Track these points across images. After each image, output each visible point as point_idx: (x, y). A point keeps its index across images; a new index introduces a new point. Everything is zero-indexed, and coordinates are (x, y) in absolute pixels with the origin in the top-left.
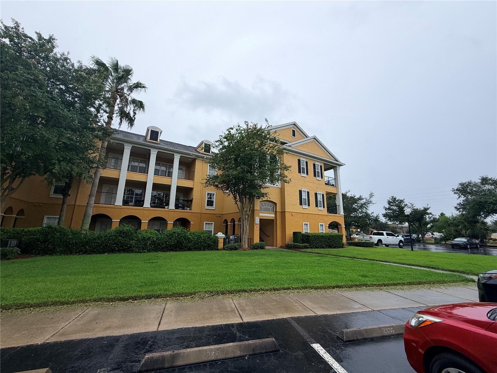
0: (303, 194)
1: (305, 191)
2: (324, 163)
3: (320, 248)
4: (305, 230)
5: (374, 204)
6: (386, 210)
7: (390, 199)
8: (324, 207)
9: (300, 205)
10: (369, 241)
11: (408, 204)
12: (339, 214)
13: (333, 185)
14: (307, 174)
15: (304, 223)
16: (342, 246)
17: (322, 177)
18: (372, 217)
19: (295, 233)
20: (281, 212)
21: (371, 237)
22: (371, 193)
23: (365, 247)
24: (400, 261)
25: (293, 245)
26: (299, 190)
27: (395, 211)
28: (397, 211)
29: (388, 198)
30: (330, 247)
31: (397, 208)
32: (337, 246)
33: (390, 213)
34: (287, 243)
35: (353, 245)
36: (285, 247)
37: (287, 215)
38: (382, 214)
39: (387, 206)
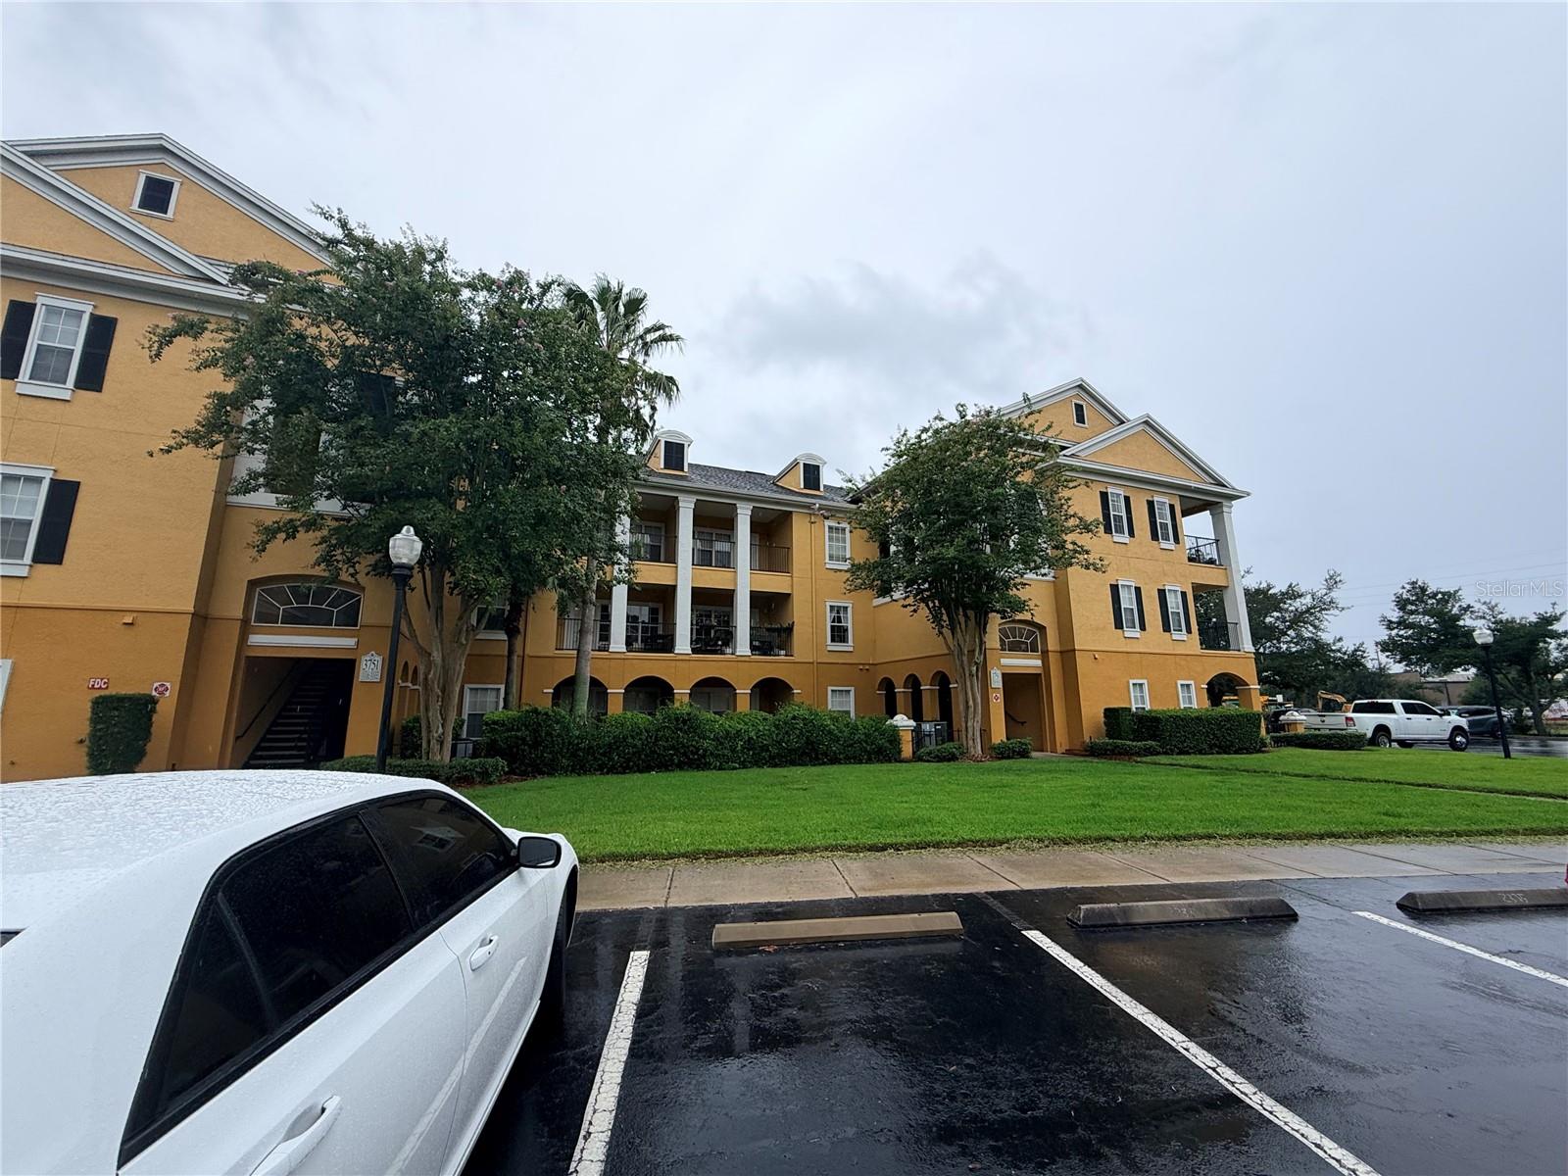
0: (1123, 594)
1: (1129, 587)
2: (1180, 496)
3: (1194, 753)
4: (1136, 703)
5: (1343, 609)
6: (1389, 628)
7: (1405, 591)
8: (1189, 631)
9: (1116, 628)
10: (1344, 732)
11: (1477, 606)
12: (1239, 651)
13: (1211, 562)
14: (1132, 534)
15: (1132, 682)
16: (1259, 747)
17: (1177, 540)
18: (1339, 654)
19: (1109, 713)
20: (1061, 652)
21: (1351, 719)
22: (1332, 573)
23: (1335, 749)
24: (1477, 784)
25: (1109, 747)
26: (1111, 585)
27: (1426, 629)
28: (1433, 630)
29: (1399, 585)
30: (1225, 749)
31: (1432, 620)
32: (1246, 749)
33: (1407, 638)
34: (1088, 741)
35: (1292, 746)
36: (1084, 753)
37: (1082, 663)
38: (1377, 644)
39: (1395, 615)
